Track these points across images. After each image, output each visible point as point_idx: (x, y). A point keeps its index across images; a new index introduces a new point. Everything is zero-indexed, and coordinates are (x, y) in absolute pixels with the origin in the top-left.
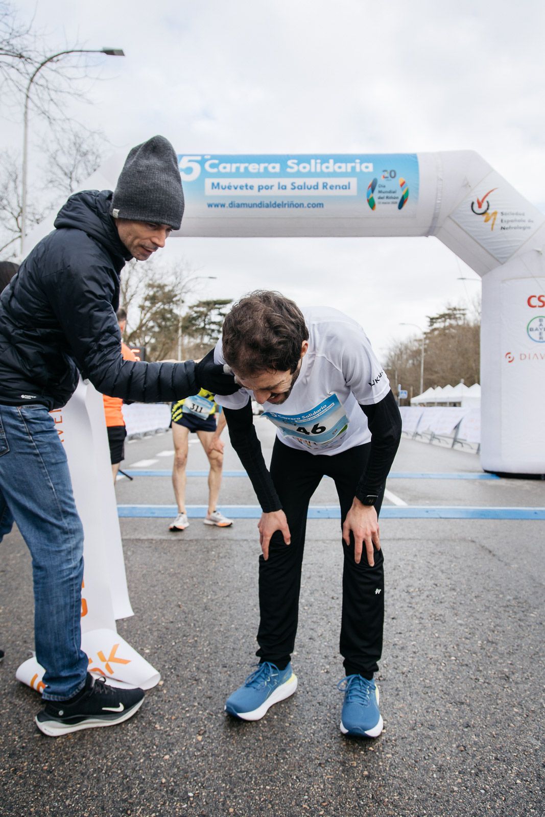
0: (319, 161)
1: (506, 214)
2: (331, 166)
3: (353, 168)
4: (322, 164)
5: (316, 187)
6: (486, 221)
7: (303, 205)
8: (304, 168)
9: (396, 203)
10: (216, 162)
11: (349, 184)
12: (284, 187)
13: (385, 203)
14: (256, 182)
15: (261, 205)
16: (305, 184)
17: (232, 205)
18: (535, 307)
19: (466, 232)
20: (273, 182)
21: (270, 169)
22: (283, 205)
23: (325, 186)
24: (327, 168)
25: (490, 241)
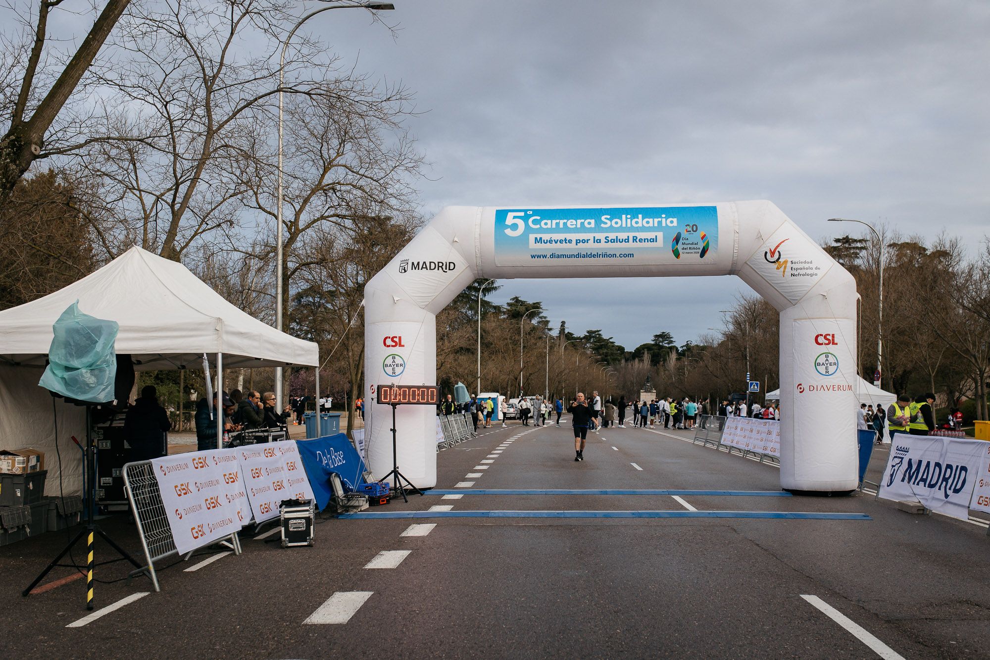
0: (629, 215)
1: (795, 263)
2: (640, 221)
3: (660, 223)
4: (631, 218)
5: (627, 240)
6: (778, 268)
7: (616, 255)
8: (616, 223)
9: (698, 252)
10: (538, 218)
11: (656, 236)
12: (598, 241)
14: (574, 237)
15: (578, 256)
16: (617, 237)
17: (553, 256)
18: (822, 344)
19: (761, 276)
20: (590, 236)
21: (586, 224)
22: (598, 255)
23: (635, 239)
24: (637, 223)
25: (781, 285)
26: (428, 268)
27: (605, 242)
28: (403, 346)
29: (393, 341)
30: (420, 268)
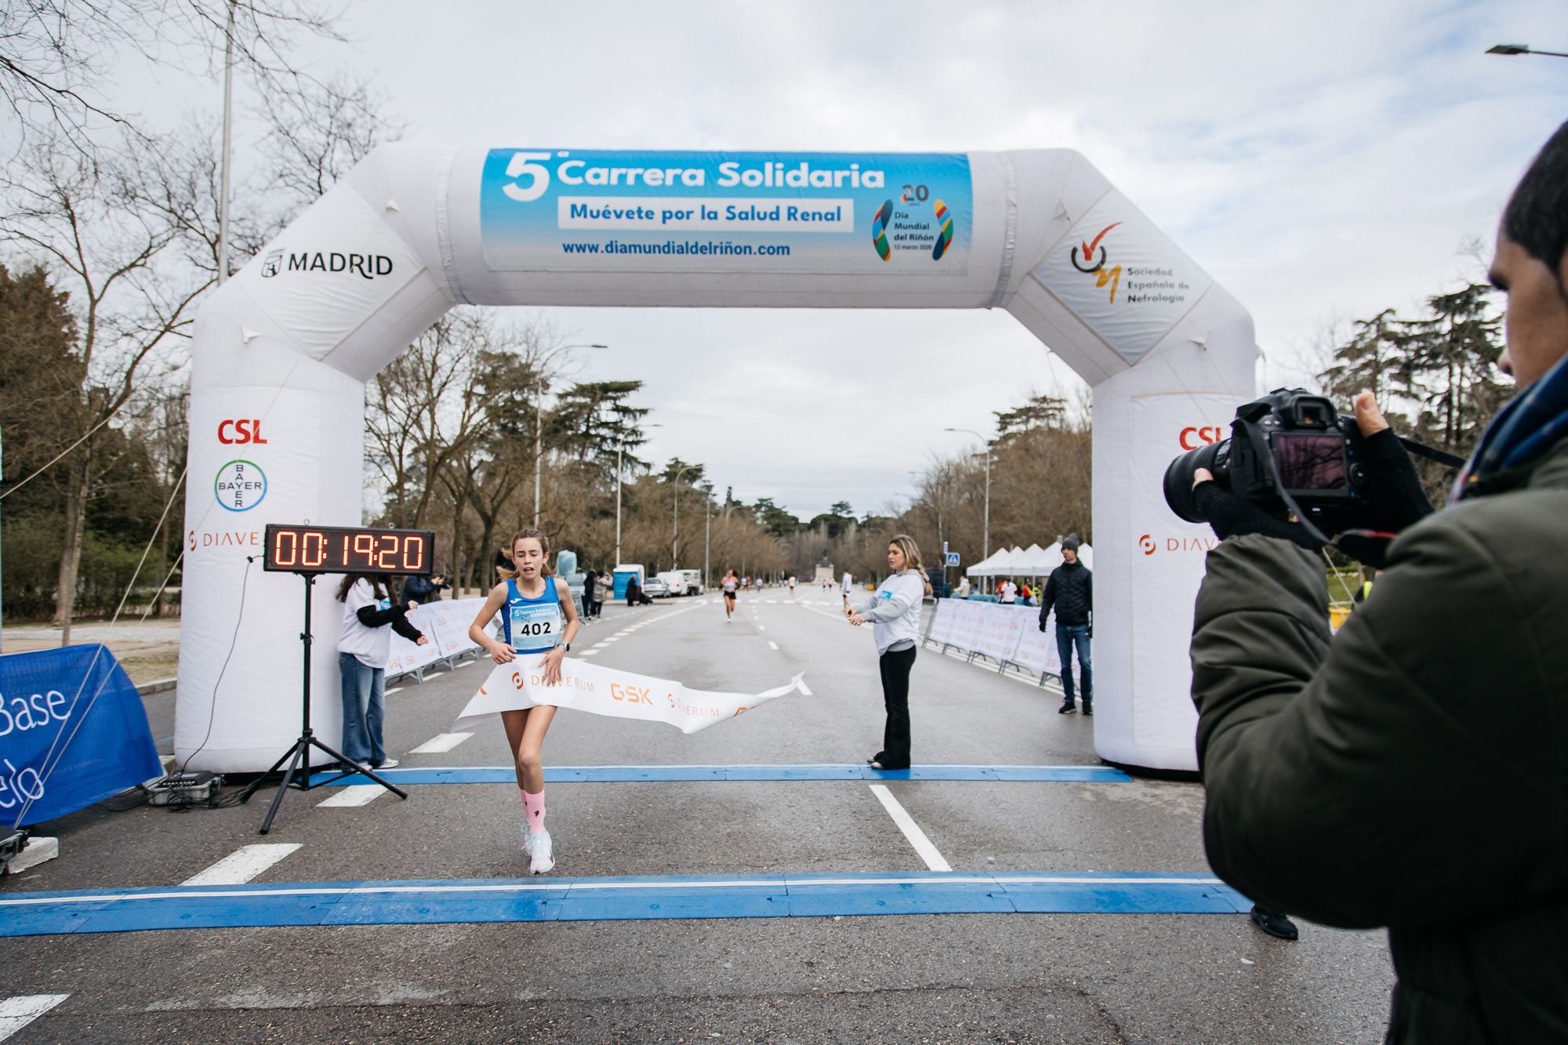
0: (780, 166)
1: (1137, 272)
2: (804, 176)
3: (847, 180)
4: (785, 171)
5: (774, 216)
6: (1100, 284)
7: (750, 248)
8: (752, 178)
9: (930, 247)
10: (581, 164)
11: (839, 209)
12: (712, 215)
13: (909, 248)
14: (658, 205)
15: (668, 248)
16: (753, 208)
17: (611, 247)
18: (1193, 448)
19: (1063, 305)
20: (693, 204)
21: (686, 180)
22: (710, 249)
23: (792, 214)
24: (796, 178)
25: (1108, 321)
26: (328, 266)
27: (728, 218)
28: (264, 442)
29: (239, 429)
30: (309, 264)
